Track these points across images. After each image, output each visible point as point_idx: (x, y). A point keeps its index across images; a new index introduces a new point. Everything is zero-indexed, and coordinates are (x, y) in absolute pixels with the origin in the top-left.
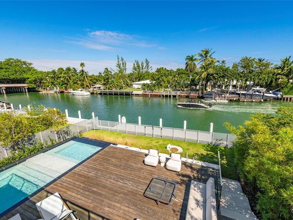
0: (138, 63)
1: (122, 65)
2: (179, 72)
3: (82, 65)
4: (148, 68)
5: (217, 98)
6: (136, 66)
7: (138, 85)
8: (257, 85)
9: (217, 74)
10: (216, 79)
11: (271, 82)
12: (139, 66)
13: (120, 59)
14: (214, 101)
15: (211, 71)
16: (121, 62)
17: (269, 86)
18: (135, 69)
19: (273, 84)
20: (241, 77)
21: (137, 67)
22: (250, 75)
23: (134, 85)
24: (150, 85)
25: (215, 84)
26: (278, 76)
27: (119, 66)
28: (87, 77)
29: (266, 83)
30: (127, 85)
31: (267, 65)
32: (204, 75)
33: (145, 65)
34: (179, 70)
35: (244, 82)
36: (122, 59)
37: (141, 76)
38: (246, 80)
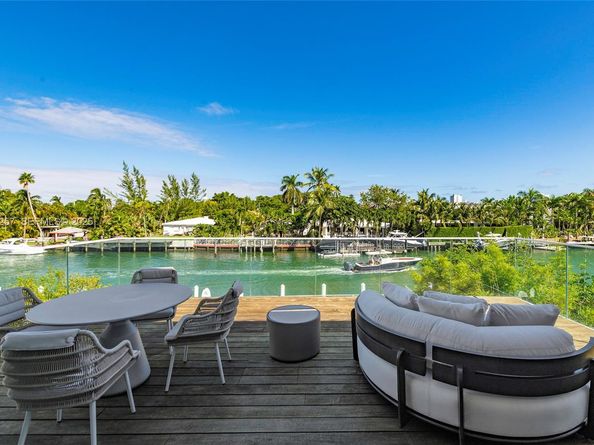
0: (174, 180)
1: (135, 184)
2: (264, 203)
3: (25, 178)
4: (197, 192)
5: (343, 250)
6: (170, 186)
7: (177, 228)
8: (395, 228)
9: (339, 210)
10: (337, 218)
11: (412, 223)
12: (177, 188)
13: (131, 171)
14: (338, 255)
15: (330, 204)
16: (133, 178)
17: (410, 230)
18: (167, 191)
19: (414, 226)
20: (373, 214)
21: (173, 190)
22: (384, 212)
23: (165, 228)
24: (215, 227)
25: (336, 226)
26: (419, 215)
27: (128, 185)
28: (34, 208)
29: (406, 225)
30: (150, 228)
31: (403, 199)
32: (319, 211)
33: (191, 186)
34: (263, 199)
35: (377, 223)
36: (136, 172)
37: (181, 209)
38: (380, 220)
